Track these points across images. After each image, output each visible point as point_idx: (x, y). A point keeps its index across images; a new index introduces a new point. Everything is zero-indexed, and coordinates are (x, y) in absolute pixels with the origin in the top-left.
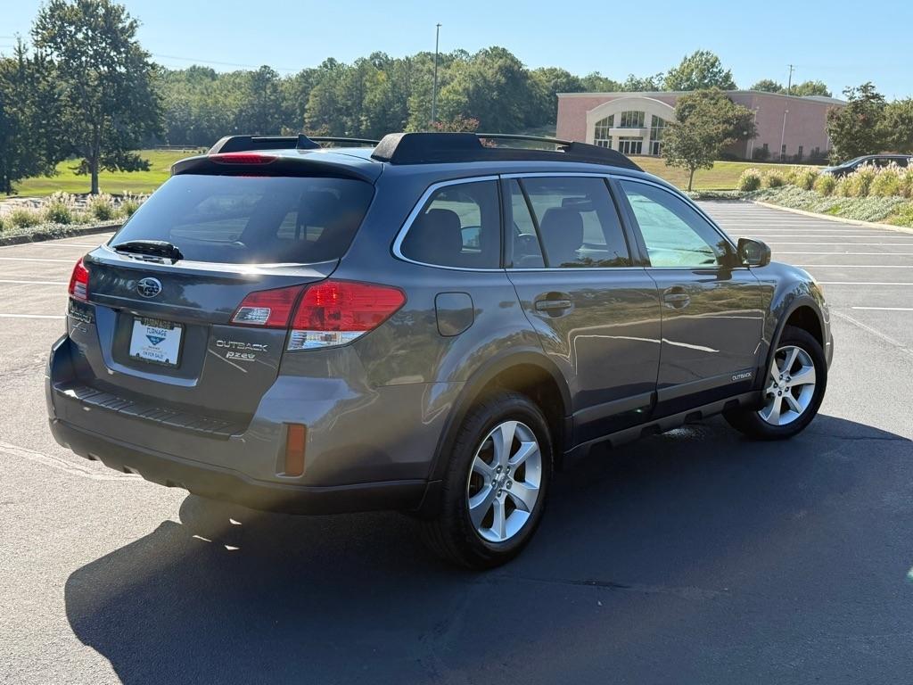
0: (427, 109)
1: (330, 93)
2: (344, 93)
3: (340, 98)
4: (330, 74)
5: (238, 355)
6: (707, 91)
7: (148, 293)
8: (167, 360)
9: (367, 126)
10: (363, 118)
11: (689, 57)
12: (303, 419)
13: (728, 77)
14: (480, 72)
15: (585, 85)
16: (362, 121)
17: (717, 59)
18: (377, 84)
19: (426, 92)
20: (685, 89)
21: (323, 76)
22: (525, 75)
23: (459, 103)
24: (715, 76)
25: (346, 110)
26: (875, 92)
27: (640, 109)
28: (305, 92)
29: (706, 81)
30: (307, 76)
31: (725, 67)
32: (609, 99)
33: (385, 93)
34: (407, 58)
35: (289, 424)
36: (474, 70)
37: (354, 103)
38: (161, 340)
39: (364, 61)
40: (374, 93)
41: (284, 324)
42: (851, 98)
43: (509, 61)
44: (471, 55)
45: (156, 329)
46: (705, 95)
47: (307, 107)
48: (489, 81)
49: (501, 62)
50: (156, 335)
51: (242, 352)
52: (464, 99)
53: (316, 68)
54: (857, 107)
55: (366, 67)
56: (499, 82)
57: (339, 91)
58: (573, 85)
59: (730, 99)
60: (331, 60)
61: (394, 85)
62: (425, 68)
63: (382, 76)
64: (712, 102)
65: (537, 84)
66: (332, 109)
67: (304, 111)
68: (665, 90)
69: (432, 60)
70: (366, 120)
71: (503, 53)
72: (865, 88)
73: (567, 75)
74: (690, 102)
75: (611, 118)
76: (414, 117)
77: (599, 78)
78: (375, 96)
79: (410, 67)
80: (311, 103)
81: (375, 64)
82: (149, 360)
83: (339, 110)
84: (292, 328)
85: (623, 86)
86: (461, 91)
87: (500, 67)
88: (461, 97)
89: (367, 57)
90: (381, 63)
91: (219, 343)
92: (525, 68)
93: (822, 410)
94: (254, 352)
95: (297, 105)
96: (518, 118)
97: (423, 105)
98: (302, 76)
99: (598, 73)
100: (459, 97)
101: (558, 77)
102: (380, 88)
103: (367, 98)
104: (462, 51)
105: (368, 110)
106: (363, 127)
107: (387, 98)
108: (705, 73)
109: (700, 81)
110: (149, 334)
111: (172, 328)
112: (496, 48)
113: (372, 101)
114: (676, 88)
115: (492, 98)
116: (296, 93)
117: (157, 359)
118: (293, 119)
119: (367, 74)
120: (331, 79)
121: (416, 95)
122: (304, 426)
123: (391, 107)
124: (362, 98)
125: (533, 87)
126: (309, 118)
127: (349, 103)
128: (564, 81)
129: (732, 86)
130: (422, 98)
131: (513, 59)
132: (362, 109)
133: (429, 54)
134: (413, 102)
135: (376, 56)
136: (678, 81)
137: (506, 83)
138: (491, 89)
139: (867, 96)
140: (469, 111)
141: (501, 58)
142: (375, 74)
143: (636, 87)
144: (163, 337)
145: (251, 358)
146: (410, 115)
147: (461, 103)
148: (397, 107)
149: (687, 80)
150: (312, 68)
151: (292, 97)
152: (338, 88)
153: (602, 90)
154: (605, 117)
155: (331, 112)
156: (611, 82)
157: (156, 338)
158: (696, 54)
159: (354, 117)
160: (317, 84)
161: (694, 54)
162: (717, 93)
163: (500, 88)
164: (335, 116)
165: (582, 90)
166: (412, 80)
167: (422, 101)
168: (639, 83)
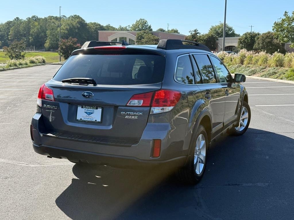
0: (53, 35)
1: (18, 29)
2: (23, 29)
3: (21, 31)
4: (17, 23)
5: (130, 117)
6: (145, 31)
7: (87, 96)
8: (96, 120)
9: (32, 40)
10: (30, 38)
11: (138, 20)
12: (160, 137)
13: (150, 27)
14: (71, 23)
15: (106, 28)
16: (30, 39)
17: (146, 21)
18: (35, 26)
19: (53, 29)
20: (137, 30)
21: (15, 23)
22: (86, 24)
23: (64, 33)
24: (146, 27)
25: (24, 35)
26: (198, 32)
27: (125, 36)
28: (8, 28)
29: (144, 28)
30: (9, 23)
31: (149, 24)
32: (115, 33)
33: (38, 29)
34: (45, 18)
35: (154, 140)
36: (69, 22)
37: (27, 33)
38: (92, 113)
39: (29, 18)
40: (34, 29)
41: (149, 105)
42: (191, 34)
43: (80, 20)
44: (67, 17)
45: (89, 109)
46: (145, 33)
47: (9, 34)
48: (74, 26)
49: (78, 20)
50: (89, 112)
51: (132, 115)
52: (66, 32)
53: (12, 20)
54: (193, 36)
55: (30, 20)
56: (78, 26)
57: (21, 28)
58: (102, 28)
59: (152, 34)
60: (18, 18)
61: (41, 27)
62: (52, 21)
63: (36, 24)
64: (147, 34)
65: (90, 28)
66: (18, 34)
67: (8, 35)
68: (131, 31)
69: (54, 18)
70: (32, 38)
71: (78, 17)
72: (195, 31)
73: (100, 25)
74: (140, 35)
75: (116, 39)
76: (49, 37)
77: (110, 26)
78: (34, 30)
79: (46, 20)
80: (11, 33)
81: (33, 20)
82: (87, 121)
83: (21, 35)
84: (152, 106)
85: (118, 29)
86: (65, 29)
87: (78, 22)
88: (65, 31)
89: (31, 17)
90: (35, 19)
91: (122, 113)
92: (86, 22)
93: (249, 127)
94: (137, 115)
95: (5, 33)
96: (85, 38)
97: (52, 34)
98: (7, 23)
99: (109, 25)
100: (64, 31)
101: (97, 25)
102: (36, 27)
103: (31, 31)
104: (64, 16)
105: (32, 35)
106: (31, 41)
107: (39, 31)
108: (143, 26)
109: (142, 28)
110: (85, 111)
111: (97, 109)
112: (76, 15)
113: (33, 32)
114: (135, 30)
115: (76, 32)
116: (5, 29)
117: (91, 120)
118: (4, 38)
119: (31, 23)
120: (18, 24)
121: (49, 30)
122: (160, 140)
123: (40, 34)
124: (29, 31)
125: (89, 28)
126: (10, 37)
127: (25, 32)
128: (99, 27)
129: (151, 30)
130: (51, 31)
131: (82, 19)
132: (29, 34)
133: (52, 16)
134: (48, 32)
135: (34, 17)
136: (135, 27)
137: (80, 27)
138: (75, 28)
139: (196, 33)
140: (68, 36)
141: (78, 19)
142: (34, 23)
143: (122, 29)
144: (93, 112)
145: (136, 117)
146: (47, 37)
147: (65, 33)
148: (43, 34)
149: (138, 28)
150: (11, 20)
151: (4, 30)
152: (20, 27)
153: (111, 30)
154: (114, 39)
155: (18, 36)
156: (114, 28)
157: (89, 113)
158: (140, 19)
159: (27, 37)
160: (13, 26)
161: (139, 19)
162: (148, 32)
163: (78, 28)
164: (20, 37)
165: (105, 30)
166: (47, 25)
167: (52, 32)
168: (123, 28)
